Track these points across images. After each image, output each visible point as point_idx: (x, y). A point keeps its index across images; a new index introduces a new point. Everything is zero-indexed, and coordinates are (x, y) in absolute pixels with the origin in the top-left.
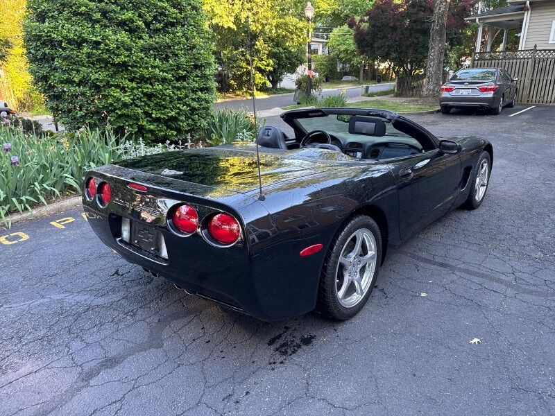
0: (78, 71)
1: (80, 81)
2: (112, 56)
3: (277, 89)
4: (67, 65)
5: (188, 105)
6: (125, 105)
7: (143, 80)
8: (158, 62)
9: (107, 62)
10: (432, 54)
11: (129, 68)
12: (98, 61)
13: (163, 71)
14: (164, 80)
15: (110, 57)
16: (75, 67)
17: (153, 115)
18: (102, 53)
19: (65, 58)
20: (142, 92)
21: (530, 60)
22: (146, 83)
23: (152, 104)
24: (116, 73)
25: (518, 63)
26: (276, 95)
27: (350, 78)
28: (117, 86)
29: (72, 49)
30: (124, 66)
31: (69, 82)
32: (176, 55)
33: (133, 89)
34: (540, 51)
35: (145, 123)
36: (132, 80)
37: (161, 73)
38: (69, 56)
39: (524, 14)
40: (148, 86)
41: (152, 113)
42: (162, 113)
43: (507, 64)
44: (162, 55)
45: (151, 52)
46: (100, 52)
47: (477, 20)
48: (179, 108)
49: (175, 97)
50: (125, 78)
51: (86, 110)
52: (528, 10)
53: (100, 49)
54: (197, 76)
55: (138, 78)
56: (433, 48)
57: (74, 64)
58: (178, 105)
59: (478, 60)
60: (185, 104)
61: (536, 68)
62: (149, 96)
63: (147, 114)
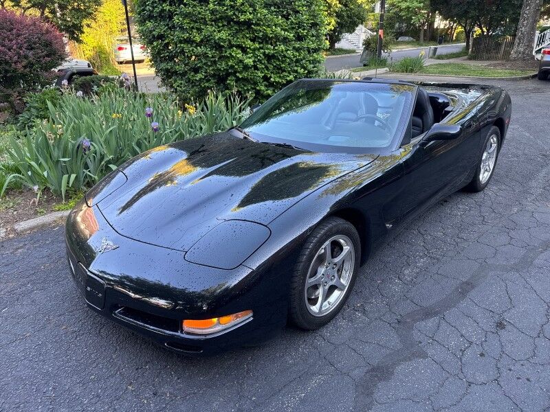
0: (199, 30)
1: (202, 41)
2: (237, 13)
3: (335, 50)
4: (188, 23)
5: (305, 68)
6: (246, 67)
7: (266, 39)
8: (280, 20)
9: (229, 20)
10: (527, 12)
11: (253, 26)
12: (221, 18)
13: (285, 30)
14: (285, 40)
15: (234, 14)
16: (196, 25)
17: (272, 79)
18: (227, 10)
19: (186, 16)
20: (264, 54)
22: (267, 43)
23: (271, 67)
24: (238, 31)
26: (335, 56)
27: (407, 38)
28: (239, 47)
29: (195, 6)
30: (248, 24)
31: (189, 41)
32: (298, 12)
33: (254, 50)
35: (263, 88)
36: (253, 40)
37: (283, 32)
38: (190, 13)
40: (269, 46)
41: (271, 77)
42: (280, 77)
44: (283, 12)
45: (272, 8)
46: (225, 8)
48: (296, 72)
49: (294, 59)
50: (247, 38)
51: (205, 72)
53: (224, 5)
54: (313, 36)
55: (260, 38)
56: (528, 5)
57: (196, 22)
58: (296, 68)
60: (303, 67)
62: (269, 58)
63: (266, 78)
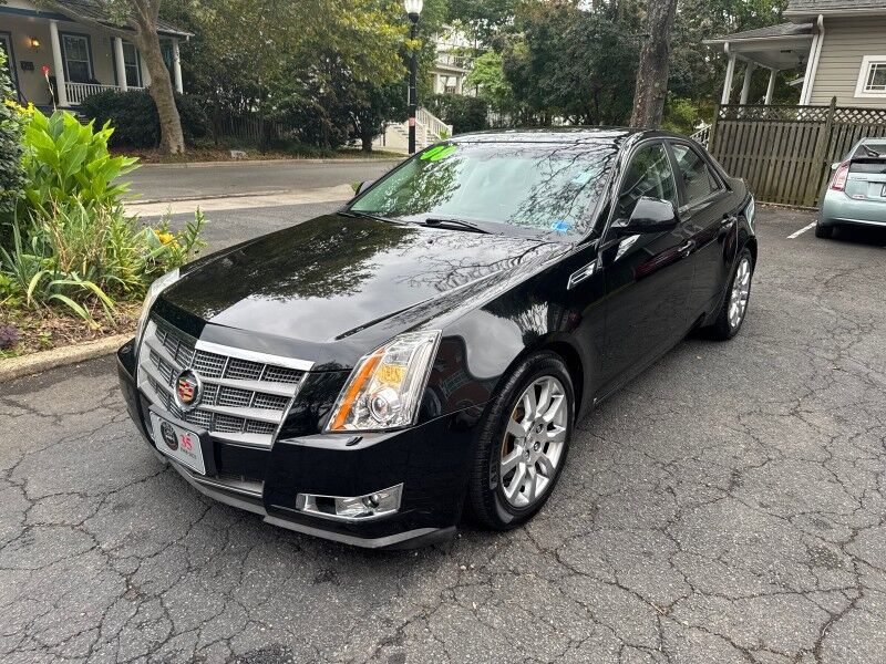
21: (822, 126)
25: (800, 130)
34: (843, 109)
39: (811, 40)
43: (780, 130)
47: (726, 46)
52: (819, 33)
56: (643, 89)
59: (726, 119)
61: (834, 142)
